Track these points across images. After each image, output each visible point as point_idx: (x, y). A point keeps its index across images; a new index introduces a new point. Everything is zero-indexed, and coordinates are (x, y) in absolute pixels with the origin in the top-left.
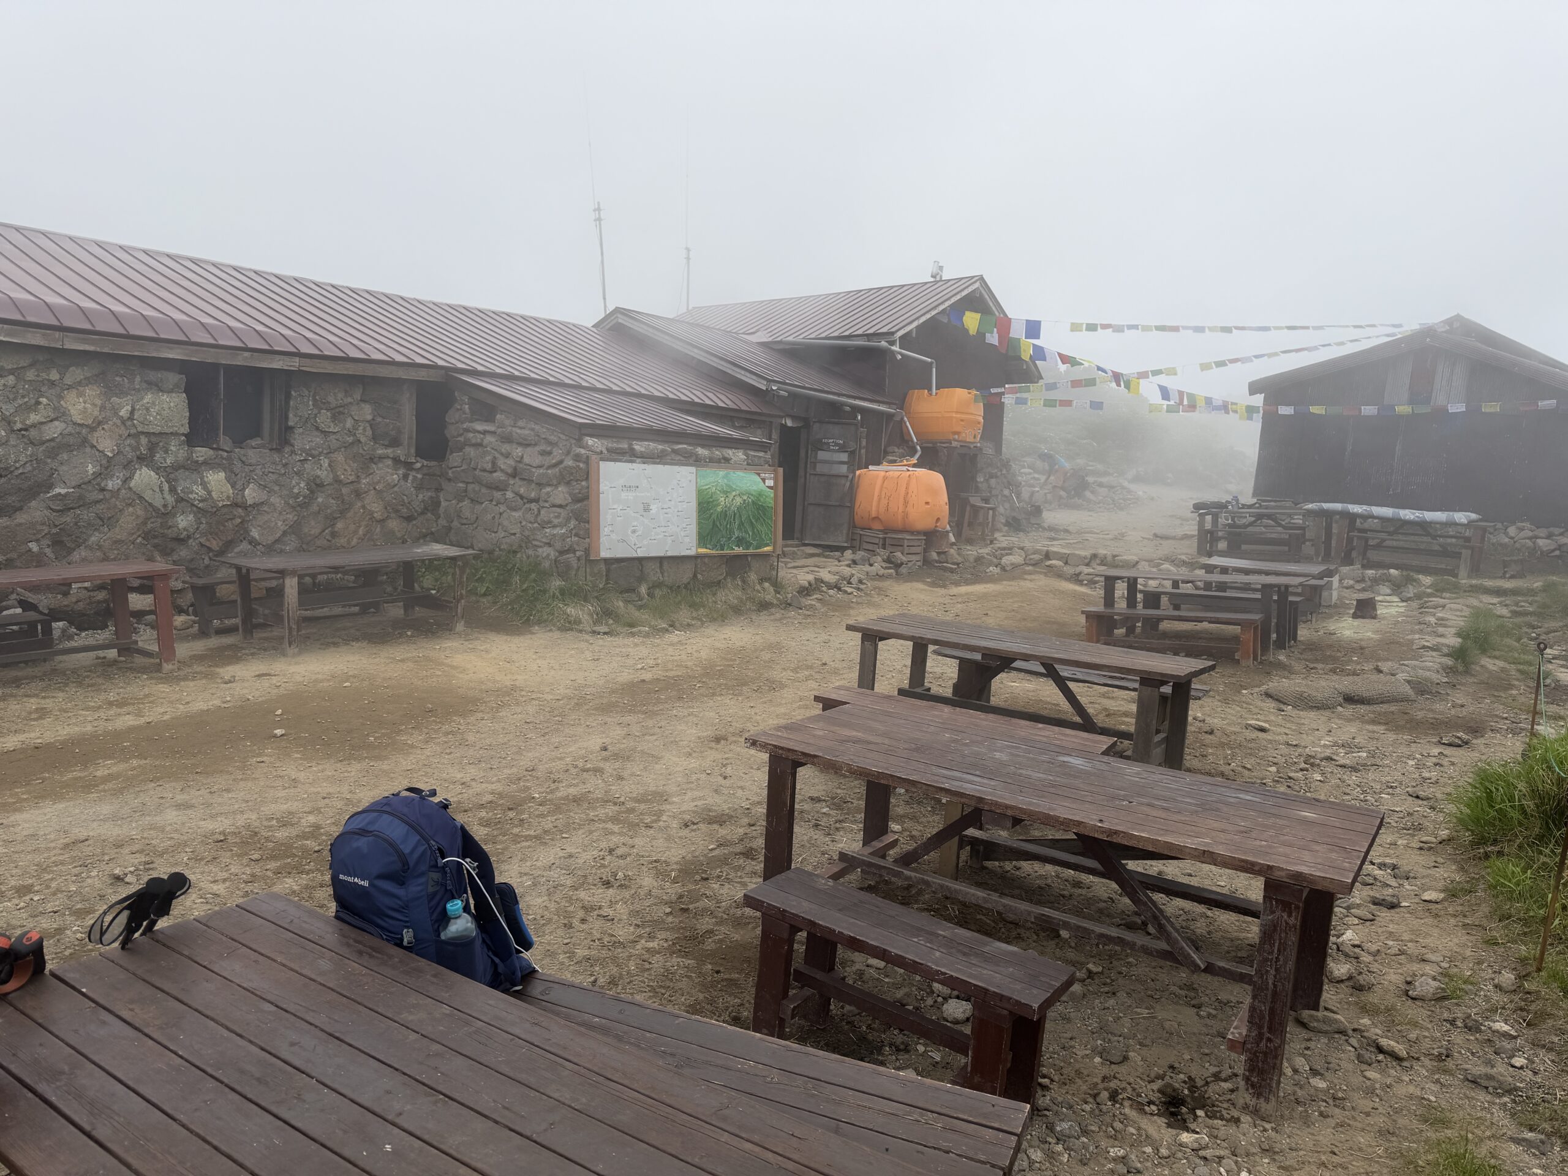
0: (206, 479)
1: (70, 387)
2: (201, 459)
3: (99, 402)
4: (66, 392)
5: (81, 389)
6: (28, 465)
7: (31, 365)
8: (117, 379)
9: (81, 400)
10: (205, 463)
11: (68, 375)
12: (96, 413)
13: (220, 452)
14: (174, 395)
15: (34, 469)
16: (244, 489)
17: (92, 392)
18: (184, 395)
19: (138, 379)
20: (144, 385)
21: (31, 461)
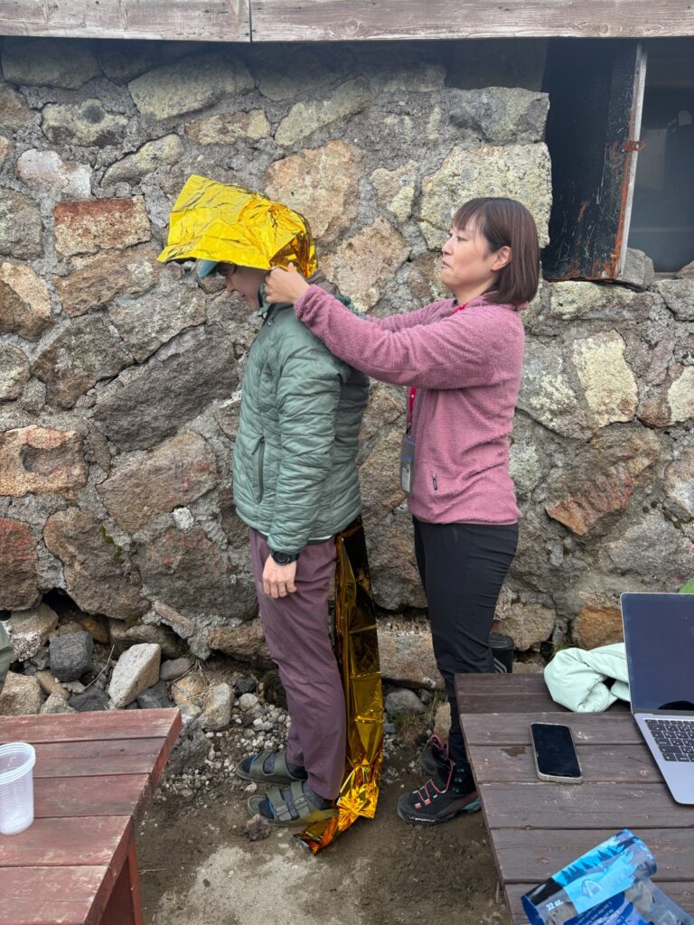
0: (576, 359)
1: (287, 153)
2: (569, 310)
3: (343, 182)
4: (277, 165)
5: (309, 153)
6: (187, 337)
7: (209, 106)
8: (390, 120)
9: (308, 180)
10: (578, 318)
11: (286, 123)
12: (337, 208)
13: (619, 290)
14: (517, 149)
15: (199, 346)
16: (668, 381)
17: (334, 159)
18: (544, 148)
19: (436, 115)
20: (450, 130)
21: (194, 327)
